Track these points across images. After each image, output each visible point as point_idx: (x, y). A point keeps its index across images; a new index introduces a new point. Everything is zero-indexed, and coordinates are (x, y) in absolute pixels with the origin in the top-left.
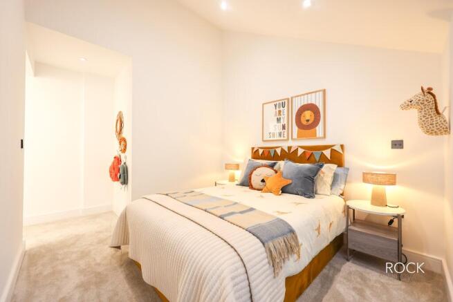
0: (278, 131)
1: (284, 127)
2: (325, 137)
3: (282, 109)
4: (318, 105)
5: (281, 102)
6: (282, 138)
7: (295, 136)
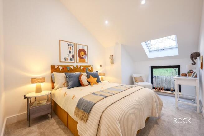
0: (69, 57)
1: (73, 56)
2: (88, 63)
3: (71, 47)
4: (85, 50)
5: (71, 44)
6: (72, 61)
7: (78, 61)
